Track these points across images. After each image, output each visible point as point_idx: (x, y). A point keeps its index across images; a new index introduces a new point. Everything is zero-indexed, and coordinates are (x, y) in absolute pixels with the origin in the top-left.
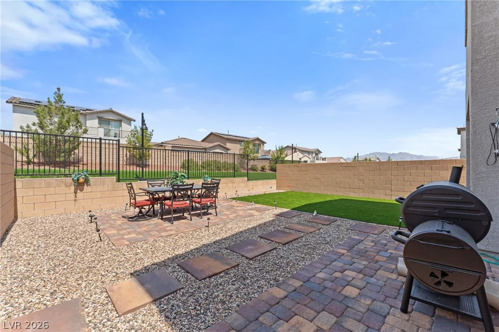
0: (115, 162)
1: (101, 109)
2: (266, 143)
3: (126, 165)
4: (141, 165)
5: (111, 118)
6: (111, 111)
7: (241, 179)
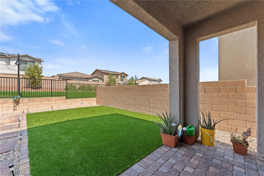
2: (128, 75)
3: (25, 88)
4: (35, 88)
5: (27, 60)
6: (27, 56)
7: (58, 98)
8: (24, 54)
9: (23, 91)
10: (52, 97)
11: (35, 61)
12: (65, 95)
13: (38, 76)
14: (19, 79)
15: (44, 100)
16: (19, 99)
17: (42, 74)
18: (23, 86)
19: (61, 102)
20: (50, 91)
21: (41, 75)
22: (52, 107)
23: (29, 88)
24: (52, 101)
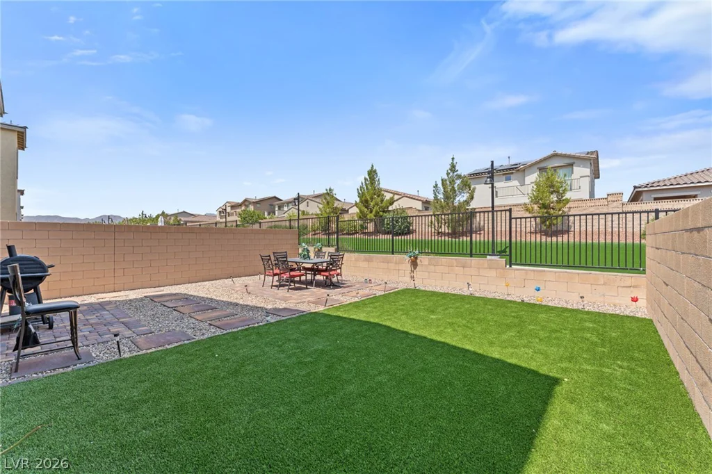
3: (531, 233)
4: (550, 233)
5: (556, 165)
6: (555, 156)
8: (550, 153)
9: (528, 240)
11: (574, 163)
13: (559, 201)
17: (568, 195)
18: (528, 230)
21: (564, 198)
23: (536, 233)
24: (470, 267)
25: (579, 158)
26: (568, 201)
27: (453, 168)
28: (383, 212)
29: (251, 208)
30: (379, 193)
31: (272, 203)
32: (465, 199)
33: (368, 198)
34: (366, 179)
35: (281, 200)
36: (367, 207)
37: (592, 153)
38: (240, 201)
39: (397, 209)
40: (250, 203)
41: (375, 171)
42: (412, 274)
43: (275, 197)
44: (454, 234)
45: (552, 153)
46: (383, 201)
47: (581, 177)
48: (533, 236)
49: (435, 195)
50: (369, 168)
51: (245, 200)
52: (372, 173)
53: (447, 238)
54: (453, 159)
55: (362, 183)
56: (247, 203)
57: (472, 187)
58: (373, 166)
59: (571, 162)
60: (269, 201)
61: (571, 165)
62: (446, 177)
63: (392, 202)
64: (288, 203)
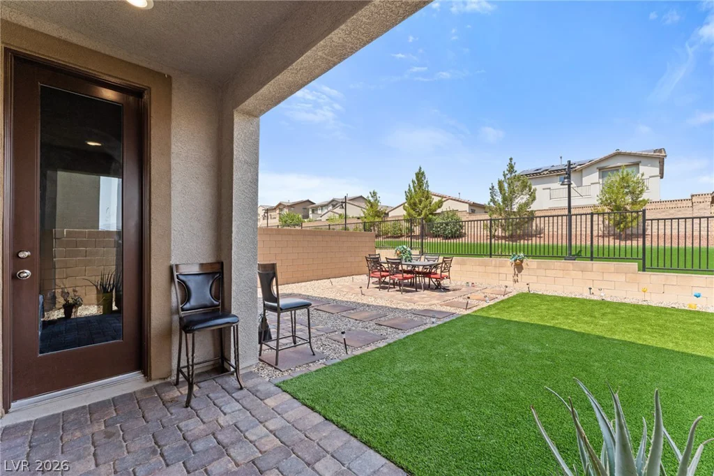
0: (564, 232)
1: (602, 156)
4: (623, 236)
5: (618, 164)
6: (618, 154)
7: (612, 265)
10: (592, 260)
11: (640, 162)
12: (634, 256)
13: (634, 203)
14: (570, 216)
15: (571, 268)
16: (522, 262)
17: (645, 196)
19: (622, 278)
20: (589, 243)
21: (641, 199)
22: (590, 289)
24: (592, 271)
25: (646, 157)
26: (645, 202)
27: (511, 168)
28: (432, 214)
29: (286, 211)
30: (428, 196)
31: (306, 207)
32: (524, 201)
33: (417, 200)
34: (413, 182)
35: (314, 204)
36: (414, 210)
37: (660, 151)
38: (275, 205)
39: (447, 212)
40: (285, 206)
41: (423, 173)
42: (516, 278)
43: (308, 201)
44: (512, 237)
45: (615, 151)
46: (430, 203)
47: (650, 177)
48: (606, 239)
49: (492, 197)
50: (417, 171)
51: (280, 204)
52: (420, 176)
53: (503, 241)
54: (511, 159)
55: (409, 186)
56: (281, 207)
57: (533, 187)
58: (420, 168)
59: (637, 160)
60: (303, 204)
61: (637, 164)
62: (503, 178)
63: (440, 204)
64: (322, 206)
